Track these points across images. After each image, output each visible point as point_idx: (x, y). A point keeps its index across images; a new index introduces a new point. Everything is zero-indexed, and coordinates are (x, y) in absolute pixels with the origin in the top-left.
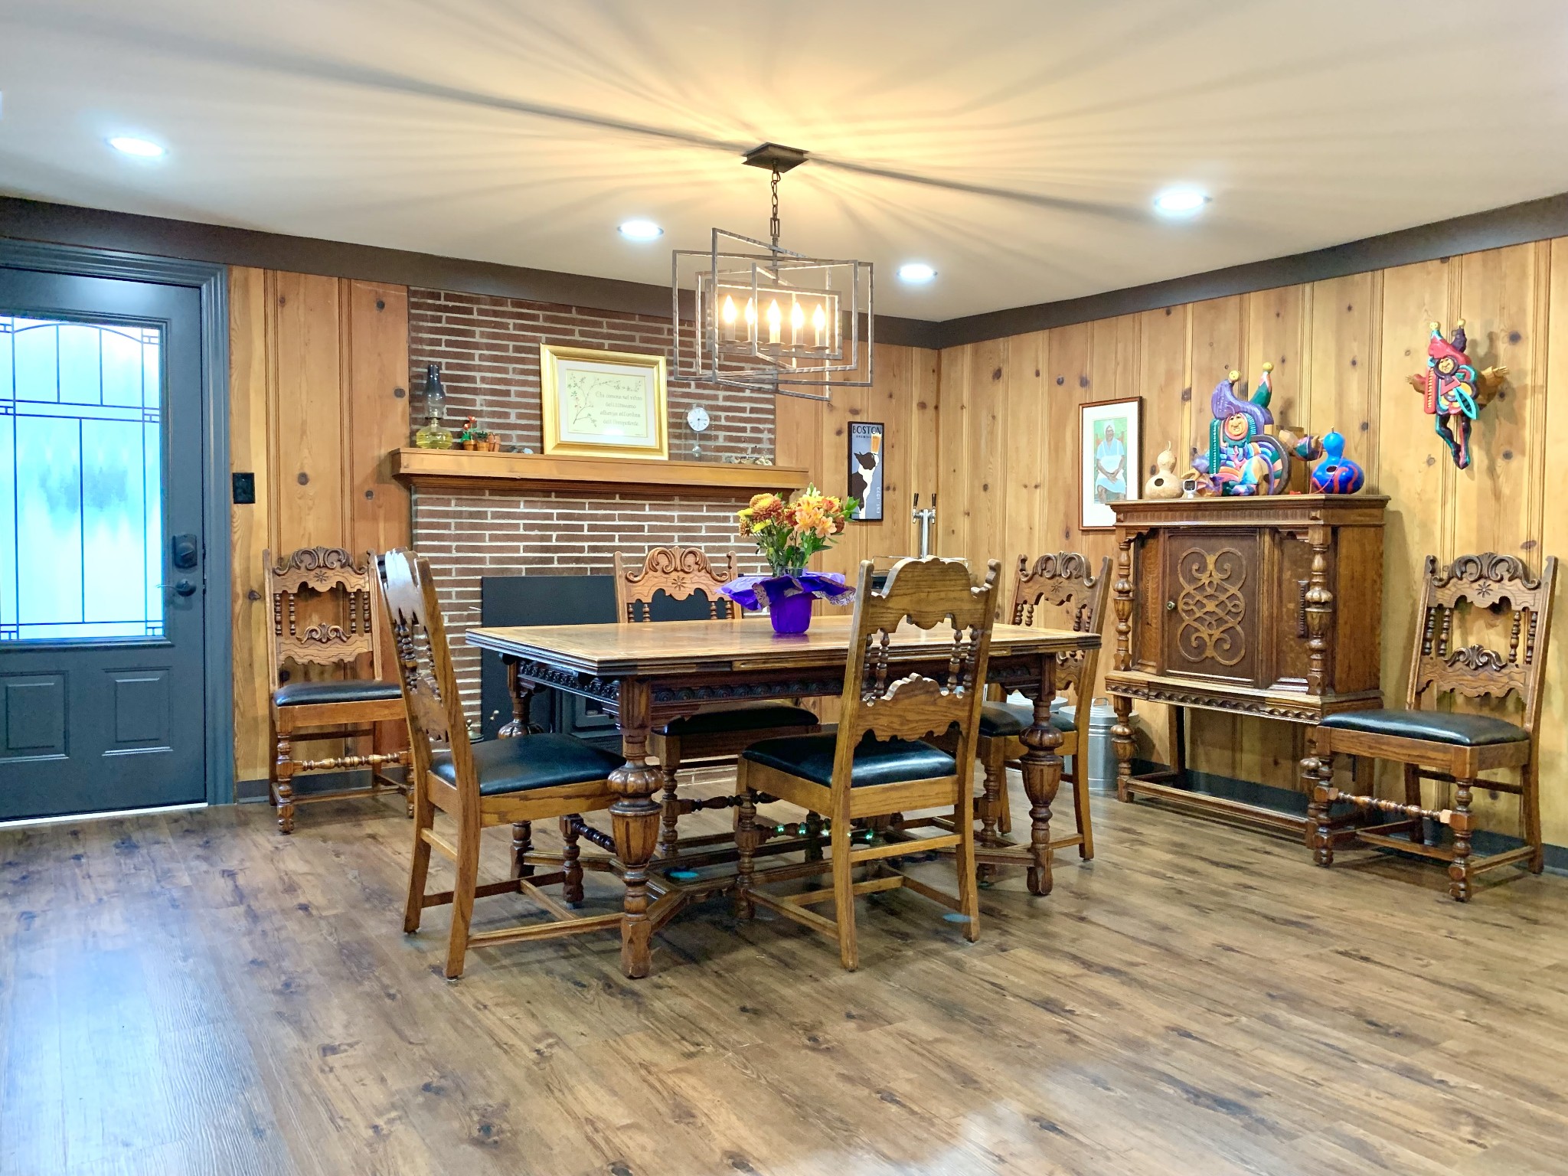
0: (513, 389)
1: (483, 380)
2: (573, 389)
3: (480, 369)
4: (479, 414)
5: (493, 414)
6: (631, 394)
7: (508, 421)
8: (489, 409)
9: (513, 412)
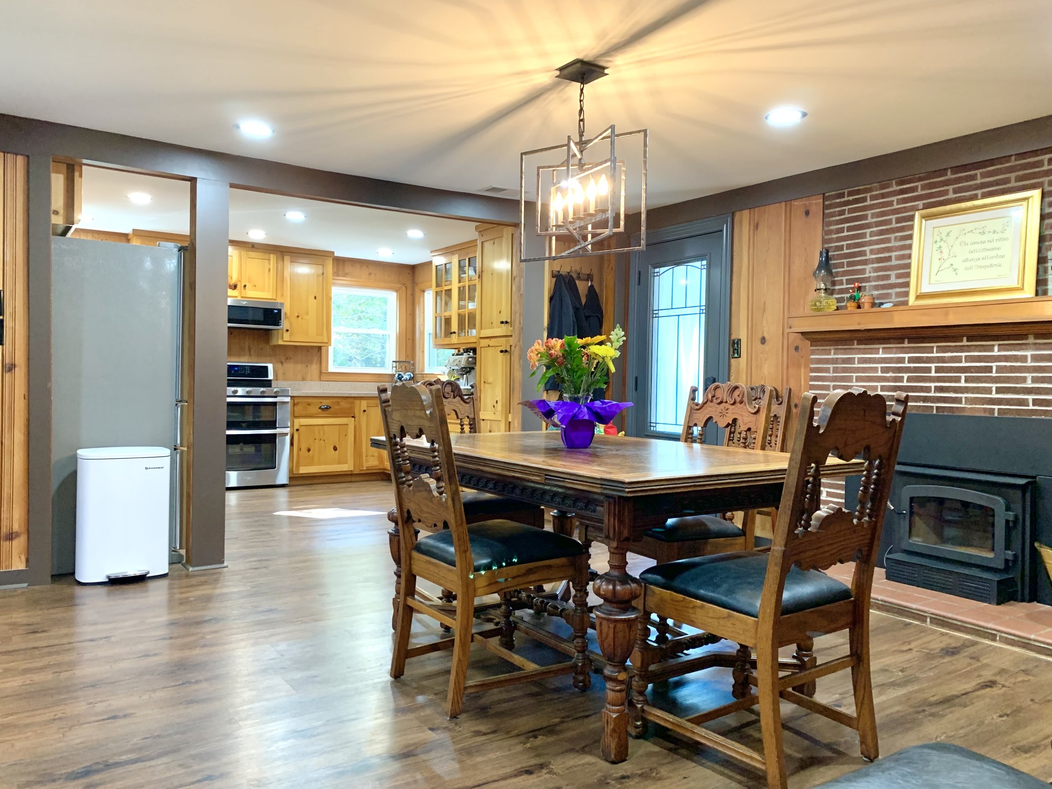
0: (893, 254)
1: (872, 252)
2: (938, 244)
3: (870, 243)
4: (867, 280)
5: (879, 278)
6: (996, 236)
7: (889, 282)
8: (876, 274)
9: (893, 274)
